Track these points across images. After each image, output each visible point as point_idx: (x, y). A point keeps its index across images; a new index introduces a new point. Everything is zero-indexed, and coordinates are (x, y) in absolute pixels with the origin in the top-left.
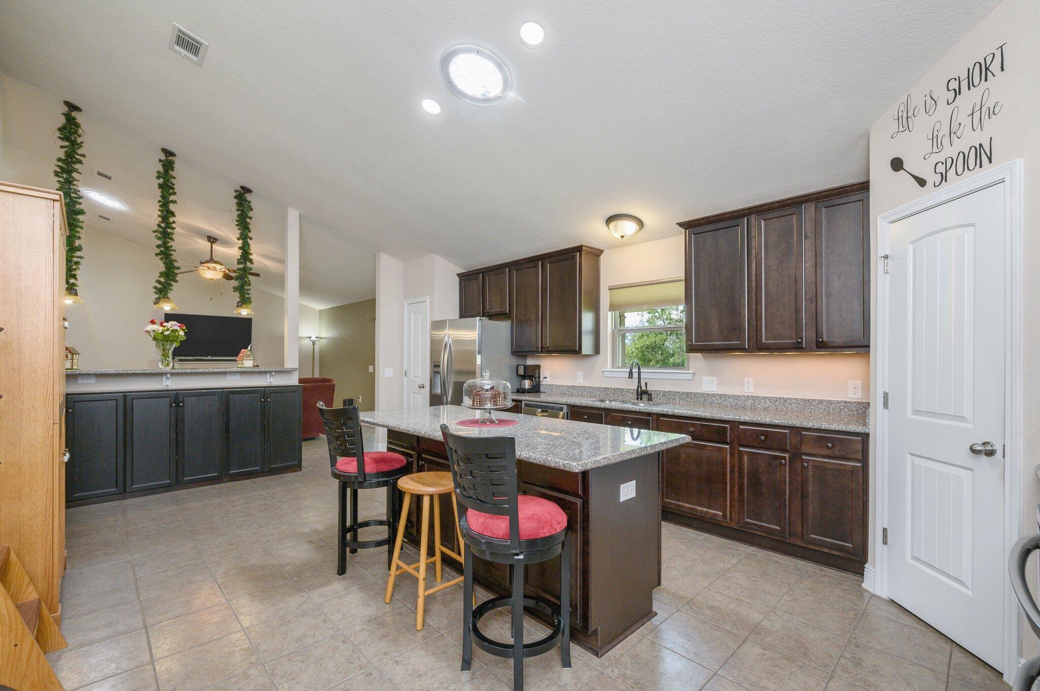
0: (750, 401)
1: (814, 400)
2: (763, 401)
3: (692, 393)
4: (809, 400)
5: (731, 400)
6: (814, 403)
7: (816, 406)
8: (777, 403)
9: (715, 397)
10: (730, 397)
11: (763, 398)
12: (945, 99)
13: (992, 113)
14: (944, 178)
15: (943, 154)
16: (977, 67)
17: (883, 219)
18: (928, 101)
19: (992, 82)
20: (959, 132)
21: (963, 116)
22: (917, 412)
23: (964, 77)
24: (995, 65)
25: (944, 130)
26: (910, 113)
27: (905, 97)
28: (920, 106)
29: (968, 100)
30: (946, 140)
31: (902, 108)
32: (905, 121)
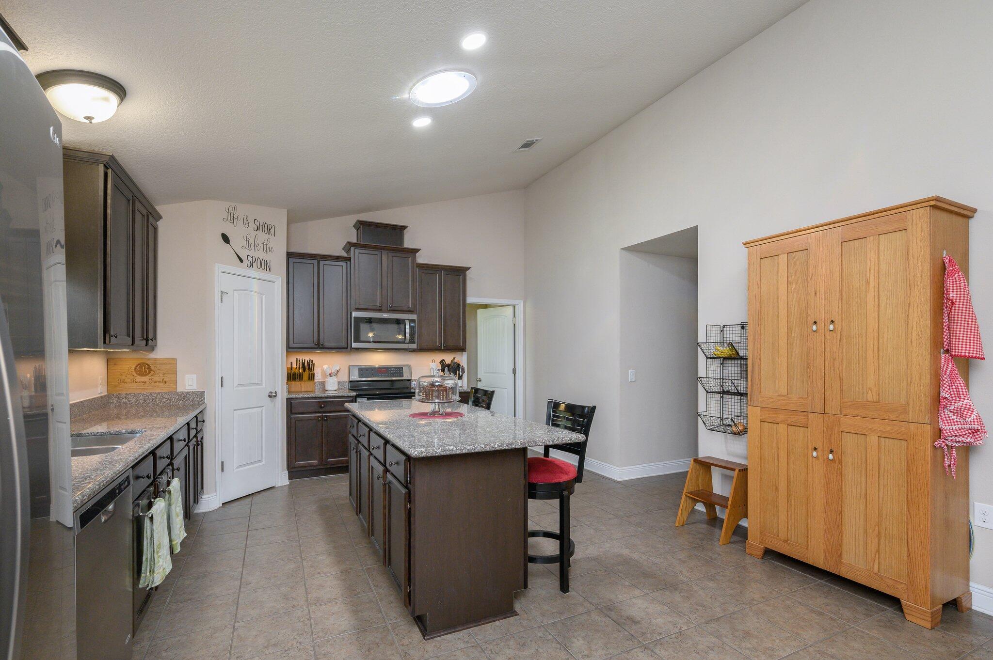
12: (253, 226)
13: (270, 251)
14: (252, 265)
15: (251, 253)
16: (266, 225)
17: (219, 267)
18: (245, 219)
19: (271, 237)
20: (258, 248)
21: (260, 242)
22: (239, 385)
23: (261, 224)
24: (272, 231)
25: (252, 241)
26: (235, 217)
27: (233, 205)
28: (241, 217)
29: (262, 236)
30: (252, 246)
31: (230, 209)
32: (232, 218)
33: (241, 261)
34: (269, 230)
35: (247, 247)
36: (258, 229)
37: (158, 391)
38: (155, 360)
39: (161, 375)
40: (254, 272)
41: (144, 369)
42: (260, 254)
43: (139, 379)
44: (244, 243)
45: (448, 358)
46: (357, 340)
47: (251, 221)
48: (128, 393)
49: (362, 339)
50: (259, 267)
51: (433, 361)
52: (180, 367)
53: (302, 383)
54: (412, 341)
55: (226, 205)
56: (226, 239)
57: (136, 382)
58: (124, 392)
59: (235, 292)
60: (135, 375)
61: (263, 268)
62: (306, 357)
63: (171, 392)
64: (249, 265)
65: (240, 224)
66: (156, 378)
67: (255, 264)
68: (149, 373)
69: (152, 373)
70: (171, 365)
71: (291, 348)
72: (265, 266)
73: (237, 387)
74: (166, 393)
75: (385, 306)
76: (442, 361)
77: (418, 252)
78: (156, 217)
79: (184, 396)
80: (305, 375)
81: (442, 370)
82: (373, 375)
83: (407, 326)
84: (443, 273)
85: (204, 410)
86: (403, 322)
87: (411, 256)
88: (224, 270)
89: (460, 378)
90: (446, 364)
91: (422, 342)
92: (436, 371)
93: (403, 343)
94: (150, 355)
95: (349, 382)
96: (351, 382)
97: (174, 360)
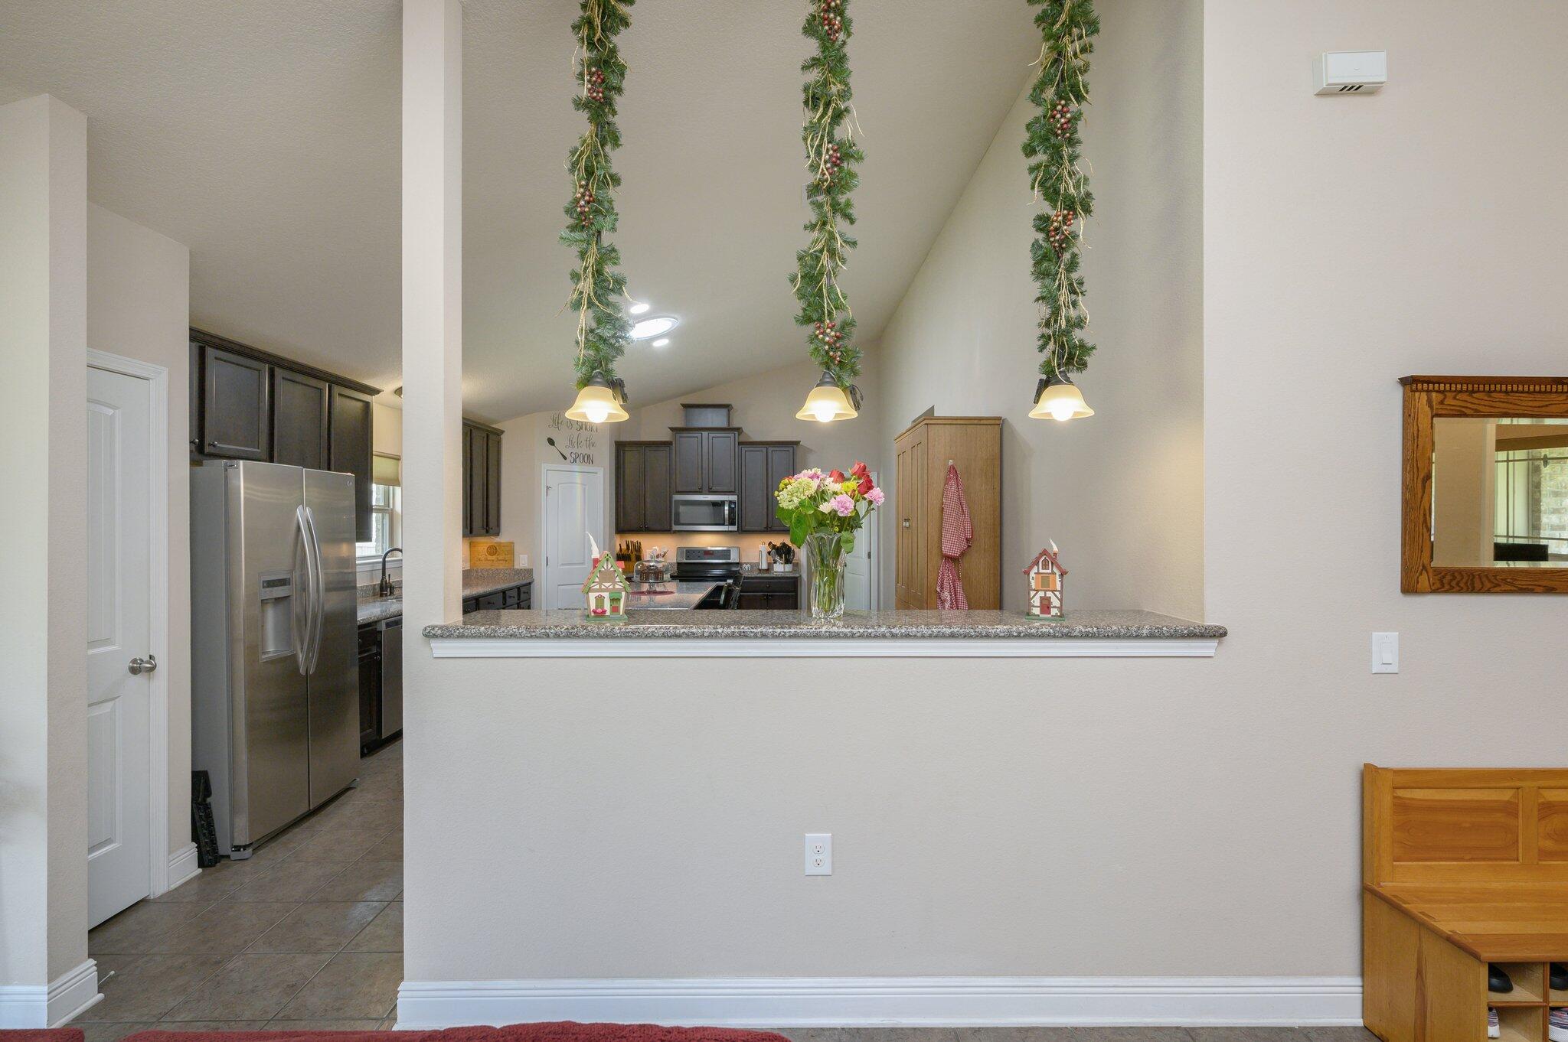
12: (576, 427)
13: (593, 446)
14: (575, 461)
15: (575, 452)
16: (588, 424)
17: (545, 466)
18: (569, 423)
19: (594, 433)
20: (582, 445)
21: (583, 440)
22: (563, 564)
23: (584, 424)
24: (594, 428)
25: (575, 440)
26: (560, 421)
27: (558, 412)
28: (565, 421)
29: (585, 434)
30: (576, 444)
31: (555, 416)
32: (557, 423)
33: (565, 458)
34: (592, 428)
35: (571, 446)
36: (581, 429)
37: (501, 567)
38: (500, 543)
39: (504, 555)
40: (576, 467)
41: (493, 550)
42: (584, 450)
43: (490, 558)
44: (568, 443)
45: (778, 540)
46: (678, 523)
47: (575, 423)
48: (482, 568)
49: (682, 522)
50: (582, 461)
51: (764, 543)
52: (517, 548)
53: (630, 563)
54: (732, 523)
55: (551, 413)
56: (551, 442)
57: (488, 560)
58: (480, 568)
59: (559, 486)
60: (487, 555)
61: (586, 462)
62: (634, 539)
63: (510, 569)
64: (572, 461)
65: (564, 427)
66: (501, 558)
67: (578, 460)
68: (495, 554)
69: (498, 553)
70: (510, 550)
71: (621, 529)
72: (588, 459)
74: (507, 569)
75: (705, 488)
76: (770, 543)
77: (739, 430)
78: (499, 433)
79: (519, 572)
80: (633, 557)
81: (769, 553)
82: (699, 557)
83: (726, 508)
84: (770, 449)
85: (530, 584)
86: (722, 503)
87: (732, 435)
88: (549, 468)
89: (787, 561)
90: (774, 546)
91: (743, 524)
92: (765, 554)
93: (723, 524)
94: (497, 539)
95: (676, 565)
96: (678, 564)
97: (513, 543)
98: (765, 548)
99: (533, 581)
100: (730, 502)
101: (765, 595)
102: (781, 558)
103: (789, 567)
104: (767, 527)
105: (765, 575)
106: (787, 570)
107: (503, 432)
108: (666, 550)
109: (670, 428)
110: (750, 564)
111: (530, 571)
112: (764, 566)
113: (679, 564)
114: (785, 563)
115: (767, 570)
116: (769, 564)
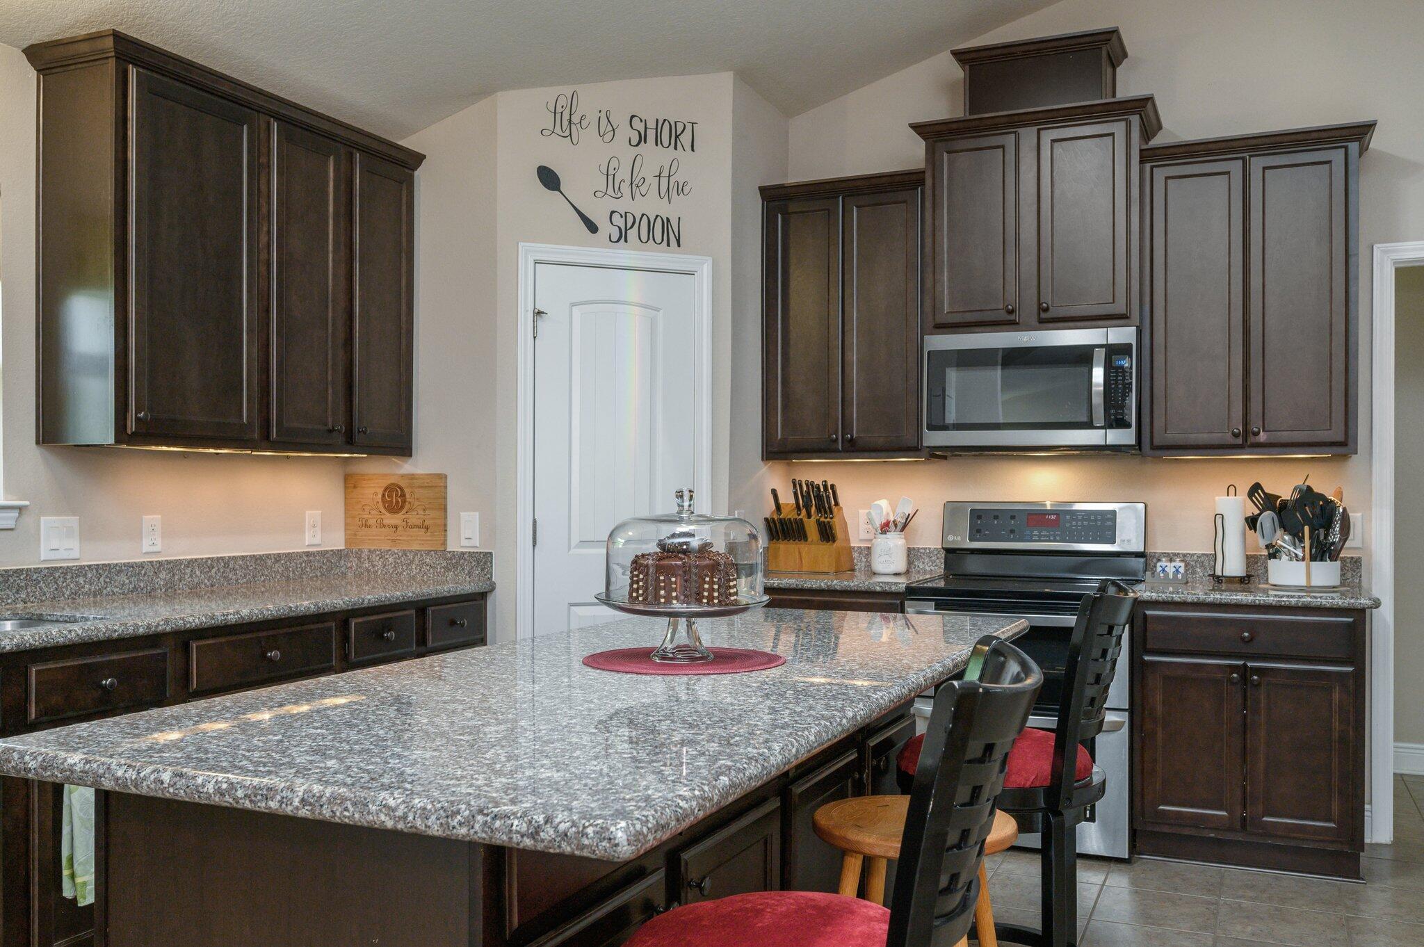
0: (163, 575)
1: (268, 556)
2: (188, 571)
3: (18, 572)
4: (261, 557)
5: (123, 578)
6: (269, 562)
7: (271, 567)
8: (214, 570)
9: (85, 575)
10: (120, 571)
11: (191, 562)
12: (626, 133)
13: (681, 190)
14: (623, 236)
15: (623, 205)
16: (666, 125)
17: (527, 252)
18: (604, 122)
19: (683, 155)
20: (643, 189)
21: (648, 170)
22: (583, 543)
23: (651, 124)
24: (685, 139)
25: (623, 174)
26: (575, 119)
27: (568, 90)
28: (592, 118)
29: (654, 157)
30: (626, 188)
31: (562, 101)
32: (565, 123)
33: (593, 228)
34: (677, 137)
35: (610, 191)
36: (642, 138)
37: (417, 545)
38: (412, 477)
39: (421, 512)
40: (625, 255)
41: (395, 498)
42: (651, 205)
43: (390, 519)
44: (600, 183)
45: (1285, 479)
46: (940, 423)
47: (620, 120)
48: (373, 548)
49: (953, 419)
50: (644, 238)
51: (1231, 489)
52: (454, 493)
53: (804, 547)
54: (1115, 423)
55: (545, 95)
56: (549, 178)
57: (384, 526)
58: (366, 548)
59: (574, 308)
60: (383, 511)
61: (658, 239)
62: (816, 472)
63: (436, 552)
64: (615, 237)
65: (588, 136)
66: (414, 519)
67: (632, 233)
68: (402, 507)
69: (407, 506)
71: (775, 451)
72: (667, 234)
73: (577, 547)
74: (428, 553)
75: (1029, 311)
76: (1256, 488)
77: (1142, 107)
78: (410, 161)
79: (457, 561)
80: (811, 527)
81: (1252, 522)
82: (1013, 534)
83: (1098, 374)
84: (1257, 164)
85: (483, 596)
86: (1082, 356)
87: (1118, 128)
88: (539, 257)
89: (1322, 551)
90: (1270, 502)
91: (1159, 423)
92: (1234, 526)
93: (1089, 425)
94: (406, 467)
95: (943, 554)
96: (949, 551)
97: (442, 477)
98: (1235, 507)
99: (493, 589)
100: (1114, 351)
101: (1233, 668)
102: (1297, 536)
103: (1325, 574)
104: (1246, 432)
105: (1240, 597)
106: (1317, 581)
107: (418, 159)
108: (909, 510)
109: (915, 127)
110: (1184, 558)
111: (483, 560)
112: (1233, 565)
113: (952, 554)
114: (1313, 558)
115: (1244, 581)
116: (1251, 560)
